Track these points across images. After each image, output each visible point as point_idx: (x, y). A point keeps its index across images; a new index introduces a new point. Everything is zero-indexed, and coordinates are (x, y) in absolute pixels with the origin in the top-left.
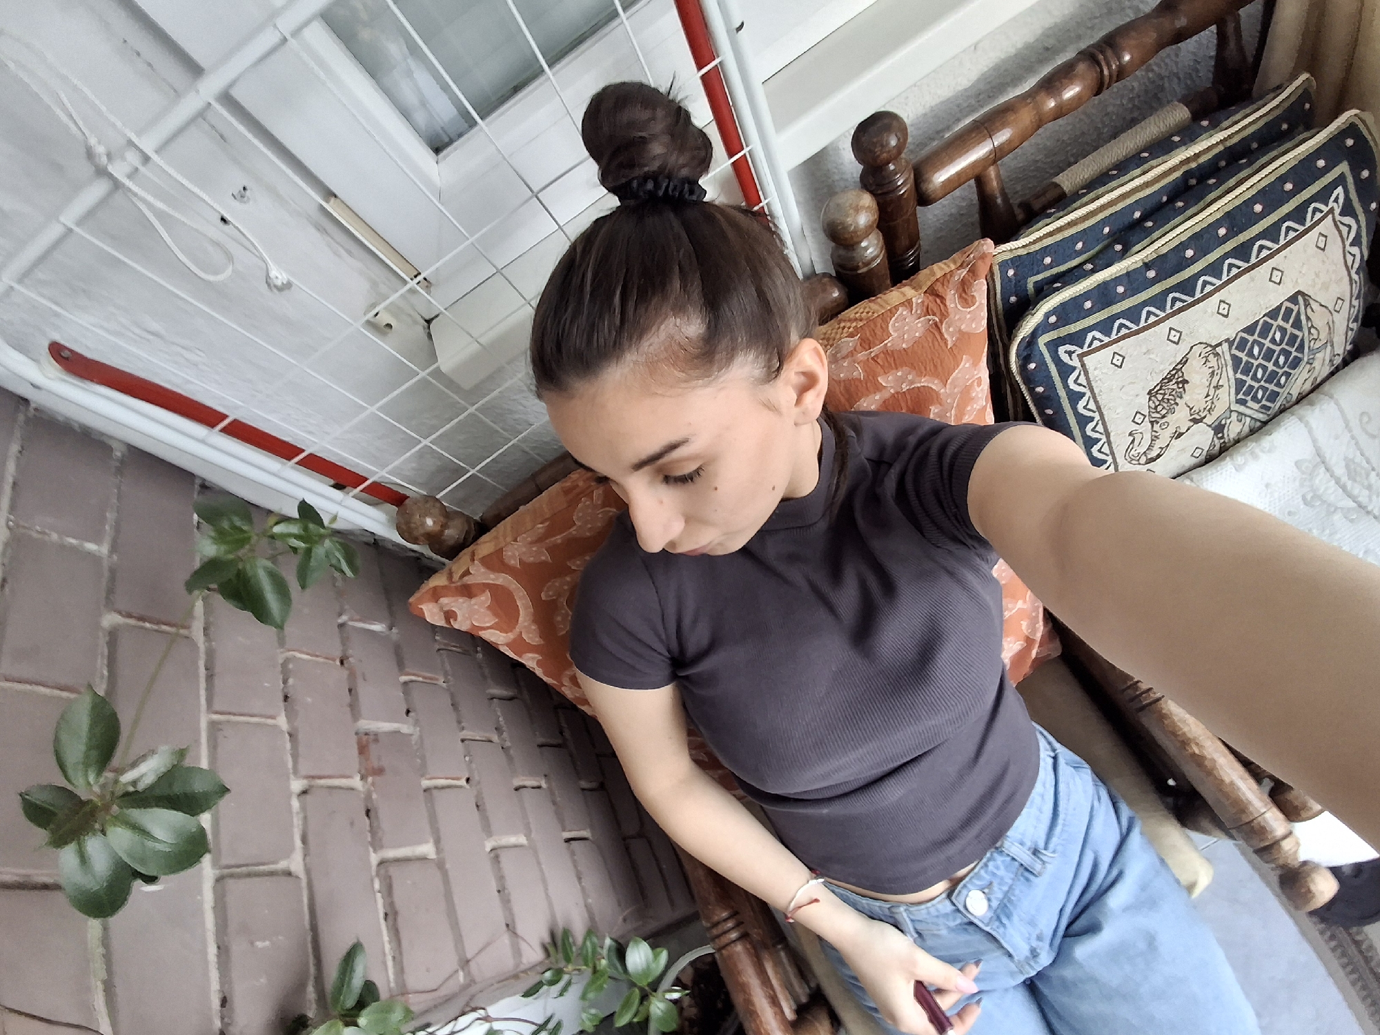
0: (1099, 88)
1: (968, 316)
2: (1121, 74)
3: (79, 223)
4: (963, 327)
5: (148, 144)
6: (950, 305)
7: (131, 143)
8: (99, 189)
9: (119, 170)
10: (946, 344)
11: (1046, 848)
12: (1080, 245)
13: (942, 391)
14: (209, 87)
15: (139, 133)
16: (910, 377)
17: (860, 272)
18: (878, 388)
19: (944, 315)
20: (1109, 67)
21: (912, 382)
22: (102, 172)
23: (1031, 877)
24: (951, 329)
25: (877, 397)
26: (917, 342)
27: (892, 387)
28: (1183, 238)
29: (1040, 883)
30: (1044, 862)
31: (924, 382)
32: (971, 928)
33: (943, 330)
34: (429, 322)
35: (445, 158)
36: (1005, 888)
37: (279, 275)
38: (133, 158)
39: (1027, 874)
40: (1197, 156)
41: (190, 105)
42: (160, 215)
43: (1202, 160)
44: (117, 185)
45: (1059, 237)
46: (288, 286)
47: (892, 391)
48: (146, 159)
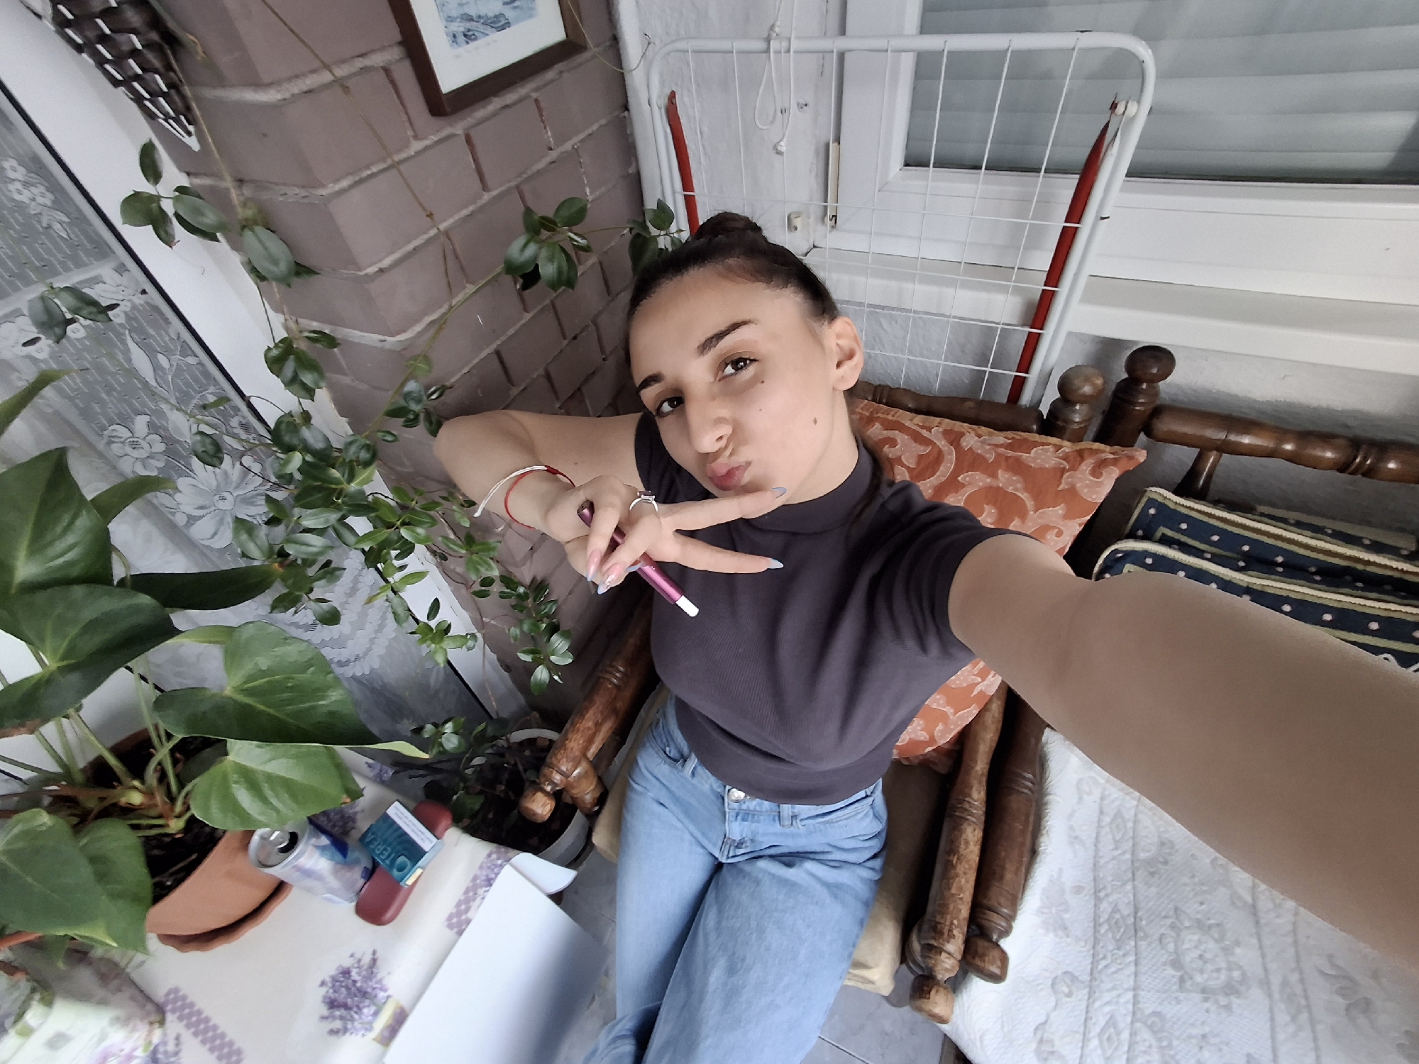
0: (1343, 467)
1: (1087, 482)
2: (1369, 473)
3: (739, 52)
4: (1078, 485)
5: (795, 45)
6: (1083, 466)
7: (789, 39)
8: (761, 45)
9: (774, 45)
10: (1059, 486)
11: (801, 820)
12: (1216, 538)
13: (1032, 513)
14: (842, 43)
15: (796, 38)
16: (1019, 486)
17: (1059, 422)
18: (994, 475)
19: (1073, 468)
20: (1365, 459)
21: (1016, 490)
22: (768, 40)
23: (777, 822)
24: (1070, 480)
25: (988, 480)
26: (1042, 469)
27: (1002, 482)
28: (1293, 596)
29: (777, 828)
30: (792, 824)
31: (1024, 496)
32: (721, 800)
33: (1065, 476)
34: (814, 247)
35: (907, 170)
36: (758, 808)
37: (783, 147)
38: (785, 44)
39: (777, 818)
40: (1368, 563)
41: (826, 44)
42: (770, 79)
43: (1370, 569)
44: (767, 51)
45: (1206, 519)
46: (779, 153)
47: (1001, 485)
48: (788, 51)
